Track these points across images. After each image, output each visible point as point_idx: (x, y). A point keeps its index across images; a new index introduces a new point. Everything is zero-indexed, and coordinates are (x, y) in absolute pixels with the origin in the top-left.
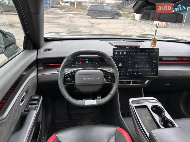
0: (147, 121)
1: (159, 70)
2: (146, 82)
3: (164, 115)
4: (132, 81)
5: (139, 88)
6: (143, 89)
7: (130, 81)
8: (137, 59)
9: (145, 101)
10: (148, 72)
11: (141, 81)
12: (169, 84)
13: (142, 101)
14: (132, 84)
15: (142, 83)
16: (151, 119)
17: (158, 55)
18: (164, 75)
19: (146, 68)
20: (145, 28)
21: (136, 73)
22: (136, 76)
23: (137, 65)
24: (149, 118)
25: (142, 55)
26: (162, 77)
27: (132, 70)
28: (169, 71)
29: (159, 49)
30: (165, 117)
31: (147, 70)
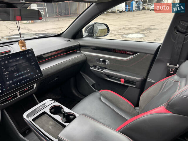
0: (51, 128)
1: (41, 69)
2: (35, 87)
3: (64, 111)
4: (18, 93)
5: (30, 96)
6: (34, 95)
7: (16, 94)
8: (12, 66)
9: (41, 108)
10: (31, 76)
11: (28, 88)
12: (57, 78)
13: (37, 110)
14: (20, 95)
15: (30, 89)
16: (54, 122)
17: (35, 55)
18: (49, 73)
19: (28, 73)
20: (12, 27)
21: (18, 83)
22: (19, 86)
23: (15, 73)
24: (52, 122)
25: (17, 61)
26: (48, 75)
27: (13, 81)
28: (51, 68)
29: (32, 49)
30: (65, 113)
31: (29, 74)
